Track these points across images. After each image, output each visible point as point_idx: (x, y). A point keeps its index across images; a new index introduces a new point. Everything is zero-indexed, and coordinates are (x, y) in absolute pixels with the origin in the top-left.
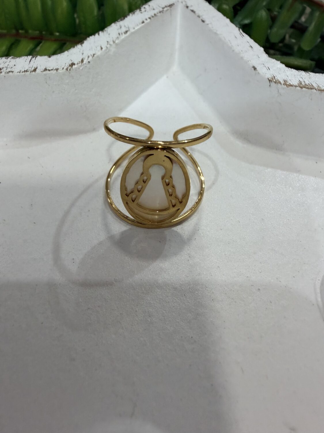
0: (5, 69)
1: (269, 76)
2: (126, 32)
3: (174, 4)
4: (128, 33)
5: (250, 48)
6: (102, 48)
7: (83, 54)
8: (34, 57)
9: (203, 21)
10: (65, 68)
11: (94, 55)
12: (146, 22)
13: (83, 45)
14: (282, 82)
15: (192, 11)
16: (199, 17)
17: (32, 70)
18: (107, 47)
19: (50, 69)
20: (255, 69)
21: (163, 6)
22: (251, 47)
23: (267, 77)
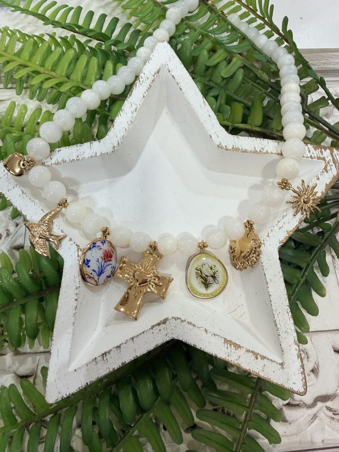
0: (80, 156)
1: (218, 143)
2: (136, 109)
3: (160, 69)
4: (137, 110)
5: (209, 117)
6: (126, 129)
7: (117, 136)
8: (91, 143)
9: (181, 89)
10: (111, 151)
11: (123, 136)
12: (145, 95)
13: (114, 127)
14: (224, 147)
15: (173, 76)
16: (177, 83)
17: (95, 155)
18: (128, 128)
19: (104, 153)
20: (211, 137)
21: (153, 73)
22: (210, 115)
23: (217, 144)
